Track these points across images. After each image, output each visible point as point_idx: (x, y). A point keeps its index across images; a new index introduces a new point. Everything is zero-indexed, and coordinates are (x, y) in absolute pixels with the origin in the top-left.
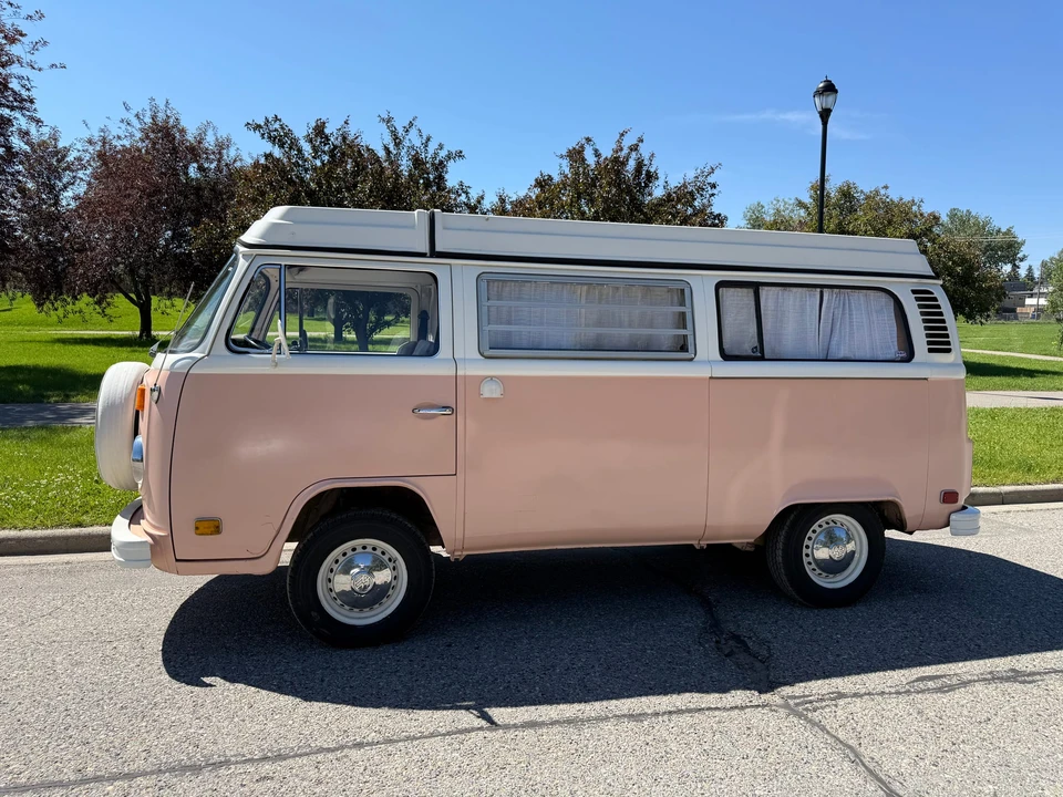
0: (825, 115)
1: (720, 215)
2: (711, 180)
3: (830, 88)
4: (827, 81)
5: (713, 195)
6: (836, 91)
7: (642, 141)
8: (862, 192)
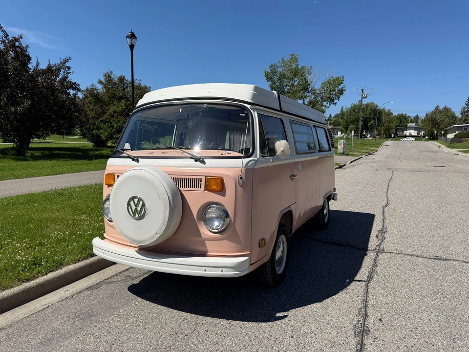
0: (132, 47)
1: (75, 83)
2: (68, 64)
3: (133, 36)
4: (131, 32)
5: (70, 73)
6: (136, 38)
7: (22, 38)
8: (127, 80)
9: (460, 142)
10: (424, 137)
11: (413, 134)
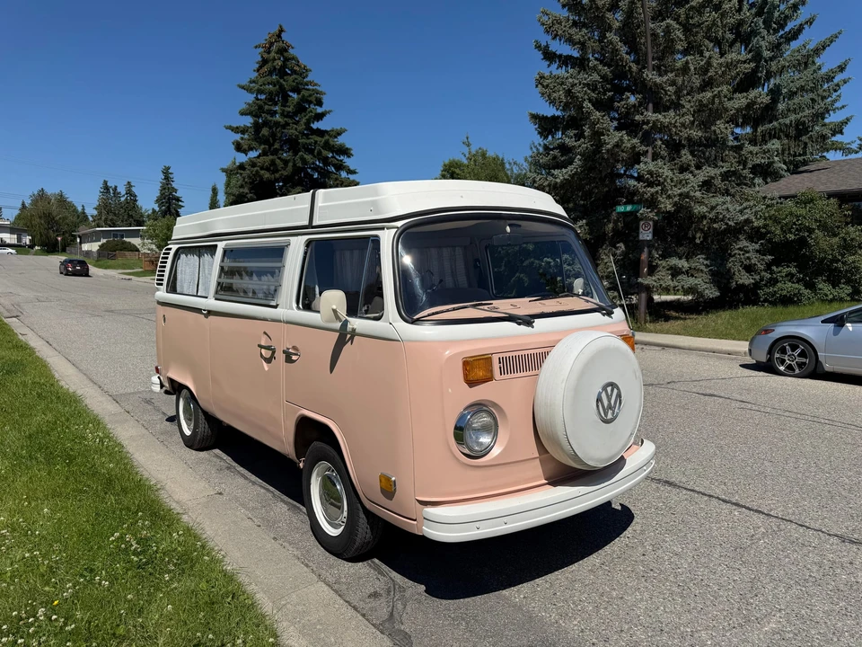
9: (114, 257)
10: (31, 247)
11: (8, 241)
